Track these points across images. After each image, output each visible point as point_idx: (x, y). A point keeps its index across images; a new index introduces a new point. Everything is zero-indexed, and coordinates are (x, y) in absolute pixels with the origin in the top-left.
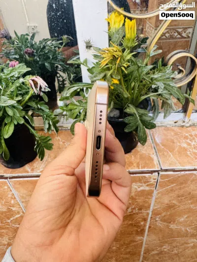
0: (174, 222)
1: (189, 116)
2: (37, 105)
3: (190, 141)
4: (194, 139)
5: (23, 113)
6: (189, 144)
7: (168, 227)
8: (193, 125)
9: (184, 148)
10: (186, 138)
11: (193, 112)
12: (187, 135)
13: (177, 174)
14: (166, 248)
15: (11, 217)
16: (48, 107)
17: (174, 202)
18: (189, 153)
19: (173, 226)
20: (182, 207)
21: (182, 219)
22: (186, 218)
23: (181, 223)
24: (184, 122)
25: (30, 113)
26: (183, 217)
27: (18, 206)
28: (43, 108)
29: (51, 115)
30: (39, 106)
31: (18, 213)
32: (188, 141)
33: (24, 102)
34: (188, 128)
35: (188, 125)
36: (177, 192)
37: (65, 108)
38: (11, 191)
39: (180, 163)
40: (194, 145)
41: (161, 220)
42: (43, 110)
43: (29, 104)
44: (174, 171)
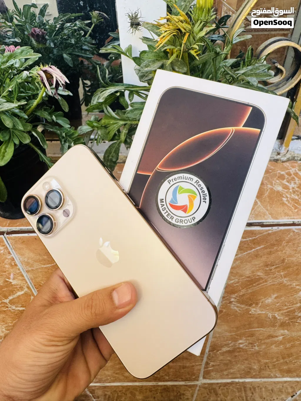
0: (257, 304)
1: (287, 146)
2: (51, 117)
3: (288, 182)
4: (293, 179)
5: (29, 127)
6: (286, 187)
7: (248, 311)
8: (293, 159)
9: (278, 192)
10: (282, 177)
11: (293, 139)
12: (282, 173)
13: (267, 231)
14: (242, 343)
15: (10, 295)
16: (69, 122)
17: (259, 274)
18: (284, 199)
19: (254, 311)
20: (270, 282)
21: (269, 301)
22: (276, 298)
23: (268, 305)
24: (279, 154)
25: (40, 129)
26: (270, 296)
27: (20, 278)
28: (60, 122)
29: (73, 134)
30: (54, 117)
31: (21, 288)
32: (285, 182)
33: (31, 110)
34: (284, 164)
35: (285, 159)
36: (264, 259)
37: (95, 124)
38: (9, 253)
39: (271, 214)
40: (293, 188)
41: (238, 302)
42: (60, 126)
43: (39, 114)
44: (262, 225)
